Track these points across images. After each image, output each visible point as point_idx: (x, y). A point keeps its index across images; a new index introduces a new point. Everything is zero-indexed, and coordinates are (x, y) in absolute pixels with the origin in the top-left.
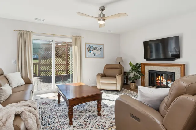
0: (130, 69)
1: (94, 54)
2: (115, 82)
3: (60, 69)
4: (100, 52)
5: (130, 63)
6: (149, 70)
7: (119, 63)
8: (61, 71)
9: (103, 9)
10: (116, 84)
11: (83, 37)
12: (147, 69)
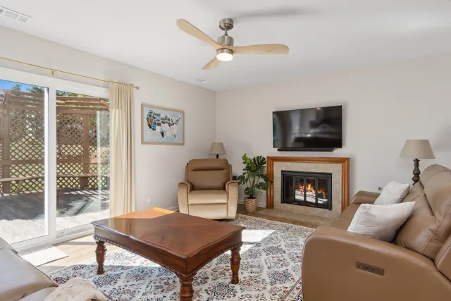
0: (244, 170)
1: (163, 134)
2: (225, 201)
3: (28, 176)
4: (175, 129)
5: (244, 157)
6: (282, 171)
7: (218, 156)
8: (34, 180)
9: (228, 25)
10: (226, 204)
11: (137, 88)
12: (278, 168)
